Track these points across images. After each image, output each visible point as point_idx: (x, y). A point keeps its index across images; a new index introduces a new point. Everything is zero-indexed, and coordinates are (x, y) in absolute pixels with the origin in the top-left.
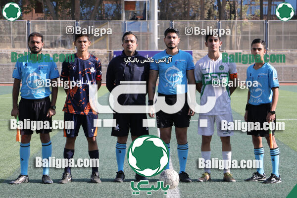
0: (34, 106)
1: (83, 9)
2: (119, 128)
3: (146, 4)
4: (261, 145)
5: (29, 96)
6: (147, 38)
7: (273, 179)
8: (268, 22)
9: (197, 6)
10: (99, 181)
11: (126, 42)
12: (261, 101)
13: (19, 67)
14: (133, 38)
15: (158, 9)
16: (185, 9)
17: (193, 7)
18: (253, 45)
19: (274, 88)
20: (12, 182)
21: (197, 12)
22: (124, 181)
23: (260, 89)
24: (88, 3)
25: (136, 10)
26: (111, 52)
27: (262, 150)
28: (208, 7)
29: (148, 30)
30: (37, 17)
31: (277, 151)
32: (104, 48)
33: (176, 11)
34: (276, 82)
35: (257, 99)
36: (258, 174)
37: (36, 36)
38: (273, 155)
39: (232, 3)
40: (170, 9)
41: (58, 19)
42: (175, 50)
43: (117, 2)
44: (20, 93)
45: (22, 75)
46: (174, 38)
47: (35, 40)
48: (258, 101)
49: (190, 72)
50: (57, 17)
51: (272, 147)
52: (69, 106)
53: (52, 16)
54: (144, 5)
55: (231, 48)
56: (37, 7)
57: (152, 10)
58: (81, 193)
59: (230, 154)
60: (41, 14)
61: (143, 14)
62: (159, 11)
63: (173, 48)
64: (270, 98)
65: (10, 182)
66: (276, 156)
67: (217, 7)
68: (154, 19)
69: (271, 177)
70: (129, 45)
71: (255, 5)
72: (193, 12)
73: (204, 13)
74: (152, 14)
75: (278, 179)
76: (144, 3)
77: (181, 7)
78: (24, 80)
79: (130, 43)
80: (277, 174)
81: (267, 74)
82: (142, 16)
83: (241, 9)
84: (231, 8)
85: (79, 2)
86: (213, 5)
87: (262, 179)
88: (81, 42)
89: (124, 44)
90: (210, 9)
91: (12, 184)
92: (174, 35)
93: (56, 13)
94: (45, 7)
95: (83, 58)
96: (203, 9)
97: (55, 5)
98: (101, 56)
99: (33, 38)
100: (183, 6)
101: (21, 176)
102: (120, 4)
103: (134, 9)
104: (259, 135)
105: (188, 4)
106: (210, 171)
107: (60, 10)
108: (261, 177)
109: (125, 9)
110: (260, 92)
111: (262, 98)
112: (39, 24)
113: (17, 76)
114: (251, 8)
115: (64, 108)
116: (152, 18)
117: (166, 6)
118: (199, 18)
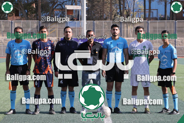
0: (18, 69)
1: (43, 14)
2: (62, 82)
3: (79, 11)
4: (167, 92)
5: (15, 63)
6: (80, 31)
7: (174, 112)
8: (149, 22)
9: (108, 13)
10: (54, 113)
11: (66, 32)
12: (167, 66)
13: (9, 46)
14: (70, 30)
15: (86, 14)
16: (101, 14)
17: (106, 13)
18: (162, 34)
19: (174, 59)
20: (6, 113)
21: (108, 16)
22: (66, 113)
23: (166, 60)
24: (46, 11)
25: (73, 14)
26: (59, 39)
27: (167, 95)
28: (114, 13)
29: (81, 26)
30: (16, 19)
31: (177, 96)
32: (56, 37)
33: (96, 15)
34: (175, 56)
35: (164, 65)
36: (165, 109)
37: (18, 29)
38: (174, 98)
39: (128, 11)
40: (92, 14)
41: (28, 20)
42: (117, 37)
43: (62, 11)
44: (10, 62)
45: (11, 51)
46: (117, 30)
47: (18, 31)
48: (165, 66)
49: (126, 50)
50: (28, 19)
51: (174, 94)
52: (36, 69)
53: (25, 18)
54: (78, 12)
55: (127, 37)
56: (16, 13)
57: (82, 15)
58: (54, 120)
59: (148, 97)
60: (18, 17)
61: (77, 17)
62: (87, 15)
63: (116, 36)
64: (172, 65)
65: (5, 113)
66: (176, 99)
67: (120, 13)
68: (84, 20)
69: (174, 111)
70: (68, 34)
71: (141, 12)
72: (105, 16)
73: (112, 17)
74: (83, 17)
75: (177, 112)
76: (78, 11)
77: (98, 13)
78: (12, 54)
79: (69, 33)
80: (177, 109)
81: (170, 51)
82: (77, 18)
83: (133, 14)
84: (127, 14)
85: (40, 10)
86: (117, 12)
87: (168, 112)
88: (42, 32)
89: (65, 33)
90: (115, 14)
91: (6, 114)
92: (117, 28)
93: (27, 16)
94: (21, 13)
95: (44, 41)
96: (111, 14)
97: (26, 11)
98: (53, 41)
99: (17, 30)
100: (100, 12)
101: (11, 110)
102: (64, 11)
103: (72, 14)
104: (165, 86)
105: (103, 11)
106: (137, 107)
107: (29, 15)
108: (167, 110)
109: (67, 14)
110: (166, 61)
111: (167, 65)
112: (17, 22)
113: (8, 52)
114: (138, 13)
115: (34, 70)
116: (83, 19)
117: (90, 13)
118: (109, 19)
